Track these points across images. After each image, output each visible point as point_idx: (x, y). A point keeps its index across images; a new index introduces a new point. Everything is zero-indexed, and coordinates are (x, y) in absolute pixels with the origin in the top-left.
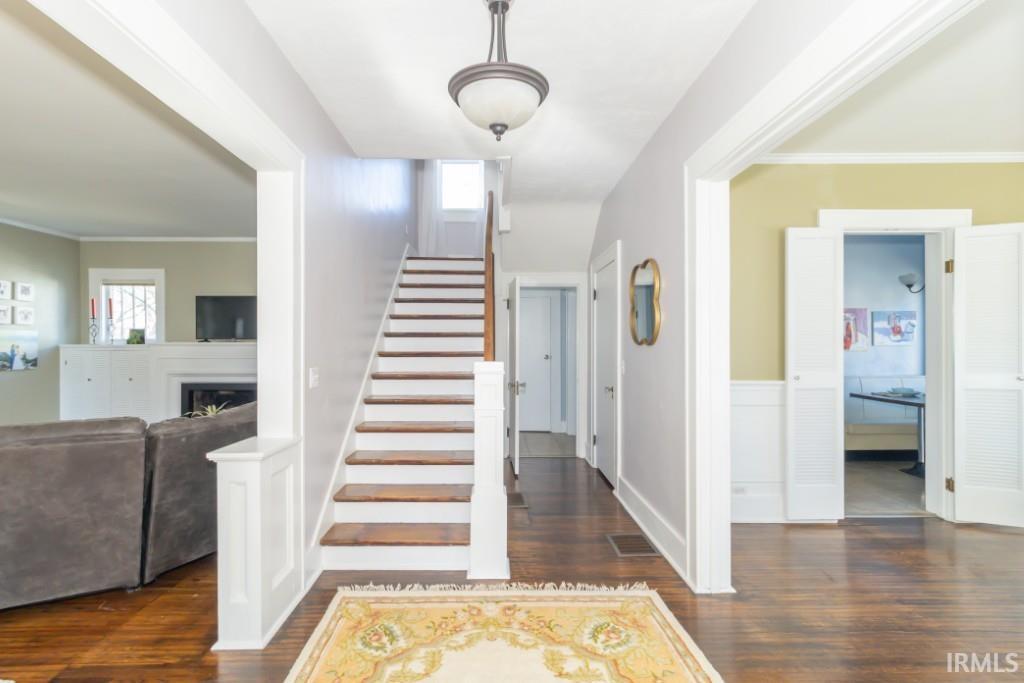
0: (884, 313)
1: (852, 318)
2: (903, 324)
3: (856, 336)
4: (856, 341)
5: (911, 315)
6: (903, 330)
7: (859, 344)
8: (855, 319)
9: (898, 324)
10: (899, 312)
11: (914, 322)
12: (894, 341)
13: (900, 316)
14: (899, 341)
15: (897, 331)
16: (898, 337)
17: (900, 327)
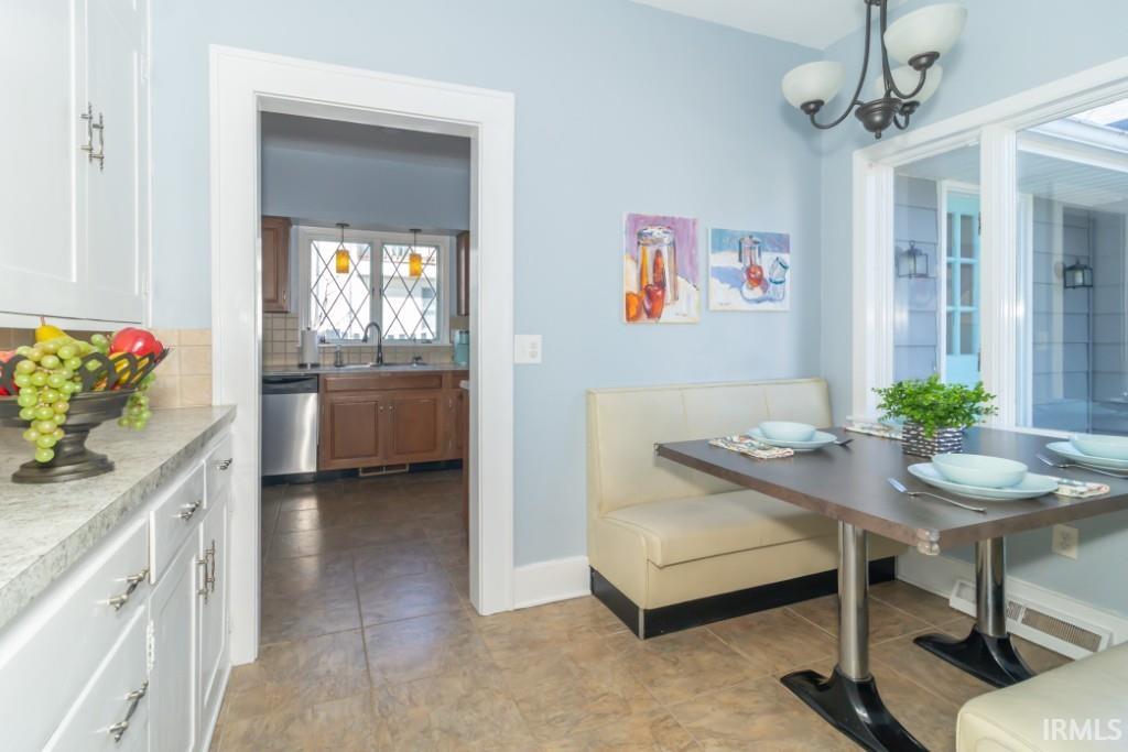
0: (732, 235)
1: (667, 239)
2: (766, 261)
3: (675, 286)
4: (676, 298)
5: (781, 243)
6: (766, 275)
7: (682, 305)
8: (673, 244)
9: (758, 262)
10: (759, 235)
11: (786, 258)
12: (748, 301)
13: (762, 242)
14: (758, 301)
15: (755, 278)
16: (757, 292)
17: (760, 268)
